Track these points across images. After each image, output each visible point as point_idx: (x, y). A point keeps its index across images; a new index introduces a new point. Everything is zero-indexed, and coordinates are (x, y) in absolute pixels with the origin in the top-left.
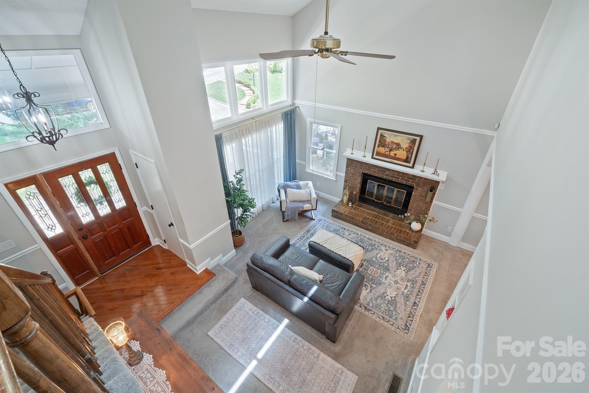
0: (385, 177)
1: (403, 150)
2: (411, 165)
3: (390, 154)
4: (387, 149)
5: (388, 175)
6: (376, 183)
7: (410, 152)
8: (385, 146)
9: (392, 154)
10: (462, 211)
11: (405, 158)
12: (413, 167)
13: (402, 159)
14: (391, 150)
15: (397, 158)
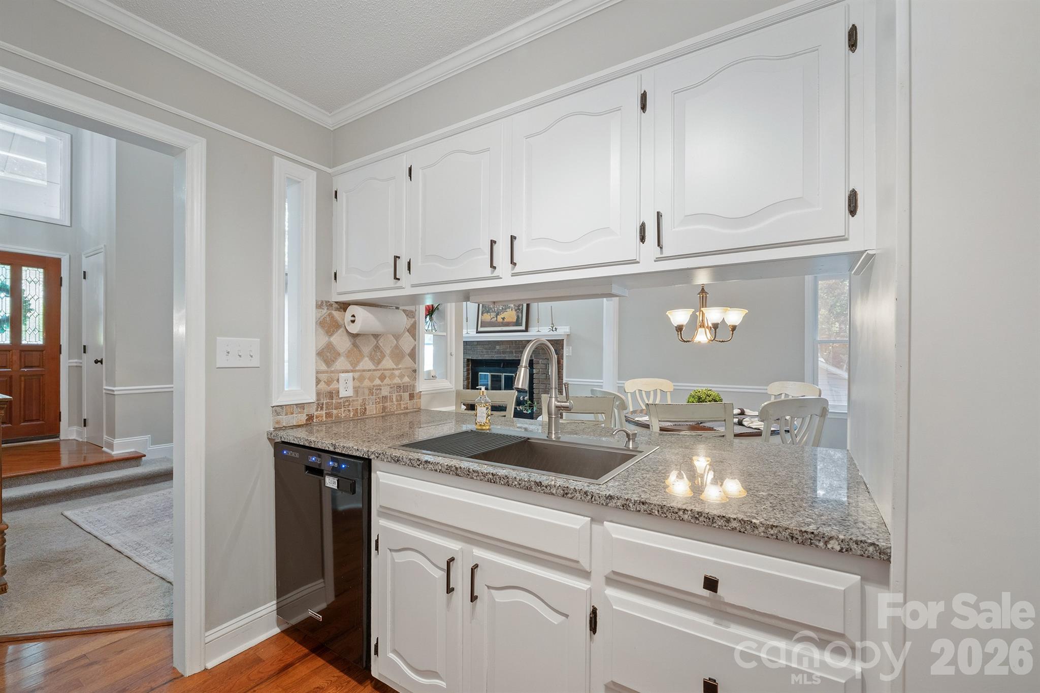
0: (496, 357)
1: (511, 309)
2: (523, 328)
3: (497, 320)
4: (493, 315)
5: (499, 352)
6: (489, 374)
7: (519, 309)
8: (491, 311)
9: (500, 319)
10: (602, 382)
11: (515, 321)
12: (526, 330)
13: (513, 322)
14: (497, 315)
15: (506, 322)
